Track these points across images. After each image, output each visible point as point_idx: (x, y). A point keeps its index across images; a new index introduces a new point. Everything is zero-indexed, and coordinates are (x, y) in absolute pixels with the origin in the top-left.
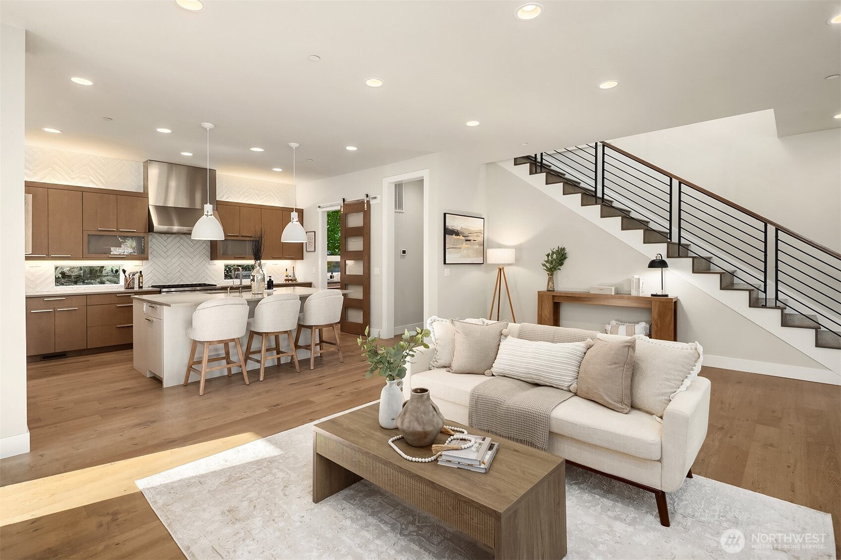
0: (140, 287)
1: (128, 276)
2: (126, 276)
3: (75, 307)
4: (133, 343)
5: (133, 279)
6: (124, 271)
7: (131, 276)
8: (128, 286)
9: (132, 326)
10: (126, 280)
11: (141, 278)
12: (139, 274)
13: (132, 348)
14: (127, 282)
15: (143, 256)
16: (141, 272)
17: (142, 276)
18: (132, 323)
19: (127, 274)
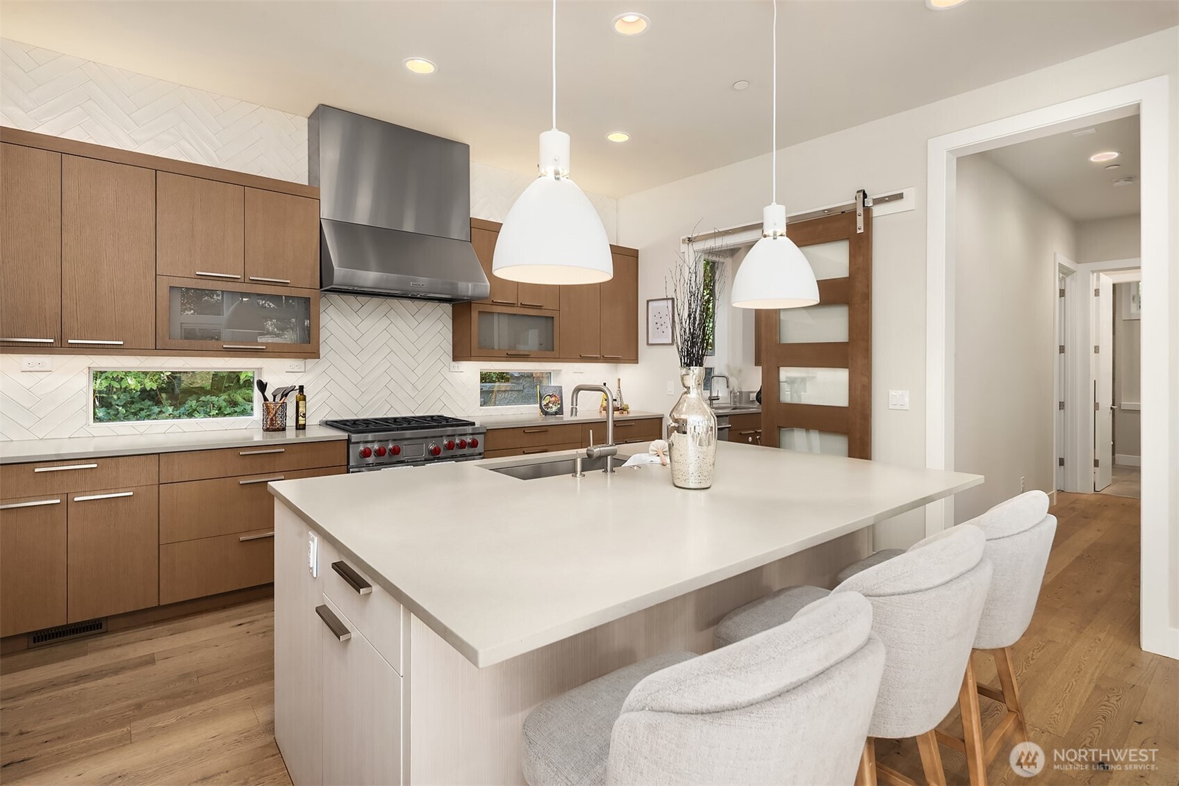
0: (300, 427)
1: (270, 398)
2: (265, 399)
3: (126, 489)
4: (273, 583)
5: (284, 406)
6: (262, 387)
7: (278, 399)
8: (272, 424)
9: (273, 536)
10: (267, 409)
11: (301, 403)
12: (296, 393)
13: (271, 596)
14: (268, 413)
15: (307, 347)
16: (301, 388)
17: (304, 399)
18: (273, 531)
19: (269, 394)
